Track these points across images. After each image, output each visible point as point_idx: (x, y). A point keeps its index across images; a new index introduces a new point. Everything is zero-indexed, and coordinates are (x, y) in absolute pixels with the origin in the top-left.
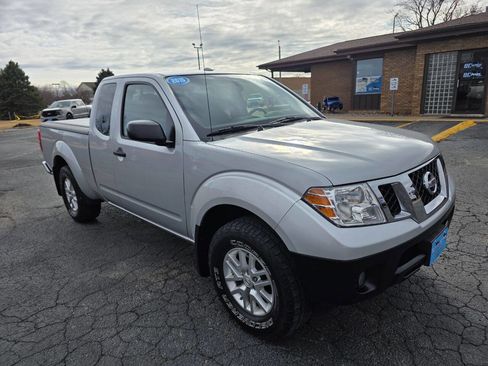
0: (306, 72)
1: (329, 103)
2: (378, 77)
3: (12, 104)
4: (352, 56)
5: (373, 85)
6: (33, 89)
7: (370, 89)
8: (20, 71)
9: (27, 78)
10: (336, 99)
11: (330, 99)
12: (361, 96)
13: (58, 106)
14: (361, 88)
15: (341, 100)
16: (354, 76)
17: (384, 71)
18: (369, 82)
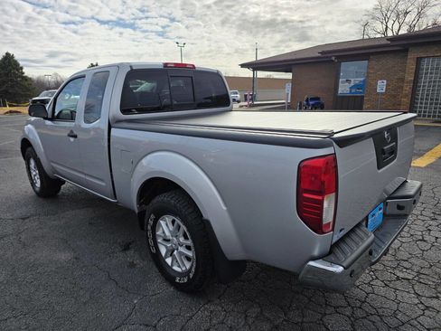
0: (286, 71)
1: (311, 103)
2: (362, 79)
3: (6, 92)
4: (337, 57)
5: (357, 86)
6: (26, 79)
7: (353, 91)
8: (16, 61)
9: (22, 68)
10: (318, 99)
11: (312, 99)
12: (344, 97)
13: (47, 95)
14: (344, 89)
15: (322, 101)
16: (337, 77)
17: (368, 73)
18: (352, 84)
